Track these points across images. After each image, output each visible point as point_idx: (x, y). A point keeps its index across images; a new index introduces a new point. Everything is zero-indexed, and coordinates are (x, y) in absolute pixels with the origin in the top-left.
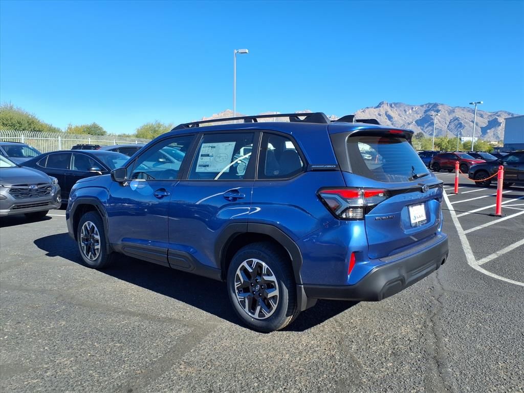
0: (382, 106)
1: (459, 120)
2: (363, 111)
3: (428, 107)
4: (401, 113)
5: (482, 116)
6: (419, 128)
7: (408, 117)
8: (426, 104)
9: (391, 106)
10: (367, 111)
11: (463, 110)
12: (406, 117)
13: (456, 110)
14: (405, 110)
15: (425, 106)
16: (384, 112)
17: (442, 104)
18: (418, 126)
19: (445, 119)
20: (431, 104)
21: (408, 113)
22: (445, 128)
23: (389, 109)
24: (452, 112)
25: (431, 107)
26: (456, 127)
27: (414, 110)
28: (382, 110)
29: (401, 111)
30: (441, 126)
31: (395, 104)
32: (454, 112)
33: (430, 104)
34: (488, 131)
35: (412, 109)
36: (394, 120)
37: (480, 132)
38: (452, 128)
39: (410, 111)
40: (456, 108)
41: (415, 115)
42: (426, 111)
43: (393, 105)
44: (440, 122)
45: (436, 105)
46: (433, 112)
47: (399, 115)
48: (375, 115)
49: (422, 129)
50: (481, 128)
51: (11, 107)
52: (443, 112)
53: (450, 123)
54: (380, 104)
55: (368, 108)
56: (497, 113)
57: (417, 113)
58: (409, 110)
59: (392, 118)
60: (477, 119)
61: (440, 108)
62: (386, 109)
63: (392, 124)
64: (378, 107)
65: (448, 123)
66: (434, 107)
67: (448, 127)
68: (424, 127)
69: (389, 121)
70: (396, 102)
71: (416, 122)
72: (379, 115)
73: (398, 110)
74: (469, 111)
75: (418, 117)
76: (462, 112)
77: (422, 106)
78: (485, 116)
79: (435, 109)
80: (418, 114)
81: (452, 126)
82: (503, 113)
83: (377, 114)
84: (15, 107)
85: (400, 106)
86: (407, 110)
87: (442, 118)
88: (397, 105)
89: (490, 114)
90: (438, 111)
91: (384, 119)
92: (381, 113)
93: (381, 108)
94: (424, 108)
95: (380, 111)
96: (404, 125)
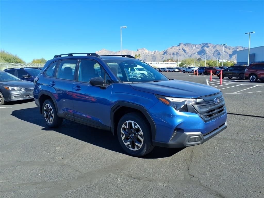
0: (180, 45)
1: (218, 51)
2: (171, 48)
3: (203, 45)
4: (190, 48)
5: (229, 49)
6: (199, 55)
7: (194, 50)
8: (202, 44)
9: (185, 45)
10: (173, 48)
12: (193, 50)
13: (217, 47)
14: (192, 47)
15: (201, 45)
16: (182, 48)
17: (210, 44)
18: (199, 54)
19: (212, 51)
21: (193, 48)
22: (212, 55)
23: (184, 46)
24: (215, 47)
25: (204, 45)
26: (217, 54)
27: (196, 46)
28: (181, 47)
29: (190, 47)
30: (210, 54)
31: (187, 44)
32: (216, 47)
33: (204, 43)
34: (233, 56)
35: (195, 46)
36: (186, 52)
37: (229, 57)
38: (215, 55)
39: (195, 47)
40: (217, 45)
41: (197, 49)
42: (202, 47)
43: (186, 45)
44: (209, 52)
45: (207, 44)
46: (205, 47)
47: (189, 49)
48: (177, 50)
49: (201, 56)
50: (229, 55)
51: (4, 52)
52: (211, 47)
53: (214, 52)
54: (179, 44)
55: (173, 46)
56: (237, 47)
58: (194, 47)
59: (186, 51)
60: (227, 50)
61: (209, 45)
62: (183, 47)
63: (186, 54)
64: (179, 46)
65: (213, 53)
66: (206, 45)
67: (213, 55)
68: (201, 55)
69: (184, 53)
71: (198, 53)
72: (179, 50)
73: (189, 47)
75: (198, 50)
76: (220, 47)
77: (200, 45)
78: (231, 49)
79: (206, 46)
80: (199, 49)
81: (215, 54)
82: (240, 47)
83: (178, 49)
84: (5, 52)
85: (190, 45)
86: (193, 47)
87: (210, 50)
88: (188, 45)
89: (233, 48)
90: (208, 47)
91: (182, 51)
92: (180, 49)
93: (180, 46)
94: (202, 46)
95: (180, 48)
96: (192, 54)
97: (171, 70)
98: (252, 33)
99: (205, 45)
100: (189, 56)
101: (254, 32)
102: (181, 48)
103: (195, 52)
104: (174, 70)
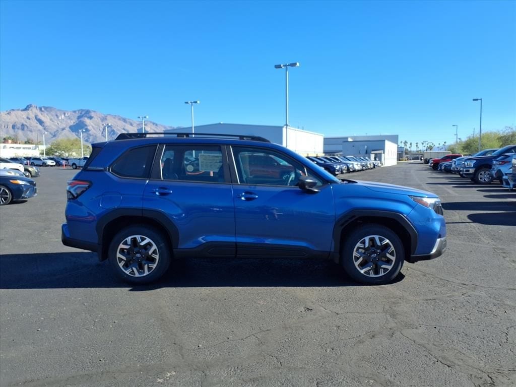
0: (30, 109)
1: (111, 128)
2: (8, 114)
3: (81, 113)
4: (52, 118)
5: (131, 125)
6: (74, 134)
7: (61, 122)
8: (79, 111)
9: (41, 109)
10: (13, 113)
11: (115, 118)
12: (59, 122)
13: (108, 118)
14: (57, 115)
15: (77, 112)
16: (34, 116)
17: (94, 111)
18: (73, 132)
19: (98, 126)
20: (84, 110)
21: (60, 118)
22: (99, 134)
23: (38, 113)
24: (104, 119)
25: (83, 113)
26: (110, 133)
27: (66, 115)
28: (32, 113)
29: (52, 115)
30: (95, 132)
31: (46, 108)
32: (106, 119)
33: (82, 110)
35: (64, 114)
36: (46, 125)
39: (63, 116)
40: (108, 116)
41: (69, 121)
42: (79, 118)
43: (43, 109)
44: (94, 129)
45: (88, 112)
46: (86, 118)
47: (51, 120)
48: (24, 118)
49: (77, 135)
52: (96, 119)
53: (104, 129)
54: (28, 106)
55: (13, 110)
57: (70, 118)
58: (61, 116)
59: (43, 123)
60: (128, 127)
61: (92, 114)
62: (36, 113)
63: (44, 129)
64: (26, 109)
65: (102, 130)
66: (87, 113)
67: (102, 133)
68: (78, 133)
69: (40, 126)
70: (46, 106)
71: (71, 127)
72: (28, 118)
73: (50, 115)
74: (119, 119)
75: (72, 123)
76: (114, 120)
77: (75, 112)
78: (135, 125)
79: (88, 115)
80: (72, 119)
83: (25, 117)
85: (51, 111)
86: (58, 115)
87: (95, 125)
88: (48, 110)
89: (138, 123)
90: (91, 118)
91: (34, 123)
92: (30, 117)
93: (30, 112)
94: (77, 114)
95: (28, 114)
96: (57, 130)
98: (195, 102)
99: (85, 114)
100: (52, 132)
101: (198, 102)
102: (32, 116)
103: (65, 126)
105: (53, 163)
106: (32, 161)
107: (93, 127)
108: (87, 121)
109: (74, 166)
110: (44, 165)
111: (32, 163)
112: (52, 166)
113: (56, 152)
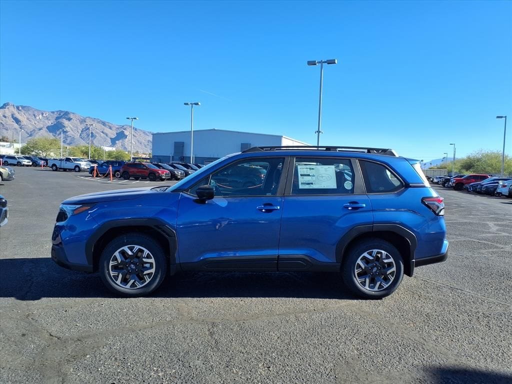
0: (7, 108)
3: (60, 114)
4: (30, 117)
5: (110, 128)
6: (51, 134)
7: (38, 122)
8: (57, 111)
9: (18, 108)
11: (93, 121)
12: (36, 122)
14: (34, 115)
15: (56, 113)
16: (10, 114)
17: (73, 113)
18: (50, 132)
19: (77, 127)
20: (62, 112)
21: (38, 118)
22: (77, 136)
23: (15, 111)
24: (83, 121)
25: (62, 114)
27: (44, 115)
28: (8, 112)
29: (30, 115)
30: (73, 134)
31: (23, 107)
32: (85, 121)
34: (117, 142)
35: (42, 114)
36: (22, 124)
37: (110, 142)
38: (84, 137)
39: (41, 116)
40: (88, 118)
41: (46, 121)
42: (57, 118)
43: (20, 108)
44: (72, 130)
45: (67, 113)
46: (64, 120)
47: (28, 119)
49: (54, 136)
50: (111, 138)
52: (75, 121)
53: (82, 131)
54: (5, 105)
56: (123, 127)
57: (47, 118)
58: (38, 115)
59: (20, 122)
60: (107, 130)
61: (71, 116)
62: (12, 112)
63: (21, 128)
64: (2, 107)
65: (80, 132)
66: (66, 115)
67: (80, 135)
68: (56, 133)
69: (17, 125)
70: (24, 105)
71: (48, 128)
72: (5, 117)
73: (26, 114)
74: (99, 122)
75: (49, 123)
77: (53, 112)
78: (114, 129)
79: (66, 117)
80: (49, 120)
81: (84, 135)
82: (128, 127)
83: (1, 115)
85: (29, 110)
86: (36, 114)
87: (73, 126)
88: (25, 109)
89: (117, 127)
90: (69, 119)
91: (10, 121)
92: (6, 115)
93: (6, 110)
94: (56, 115)
95: (5, 113)
96: (34, 130)
97: (10, 161)
98: (197, 104)
99: (63, 115)
100: (29, 132)
101: (199, 104)
102: (8, 114)
103: (42, 126)
104: (18, 162)
105: (30, 162)
106: (5, 159)
107: (71, 128)
108: (66, 122)
109: (54, 168)
110: (19, 164)
111: (5, 162)
112: (28, 166)
113: (33, 151)
